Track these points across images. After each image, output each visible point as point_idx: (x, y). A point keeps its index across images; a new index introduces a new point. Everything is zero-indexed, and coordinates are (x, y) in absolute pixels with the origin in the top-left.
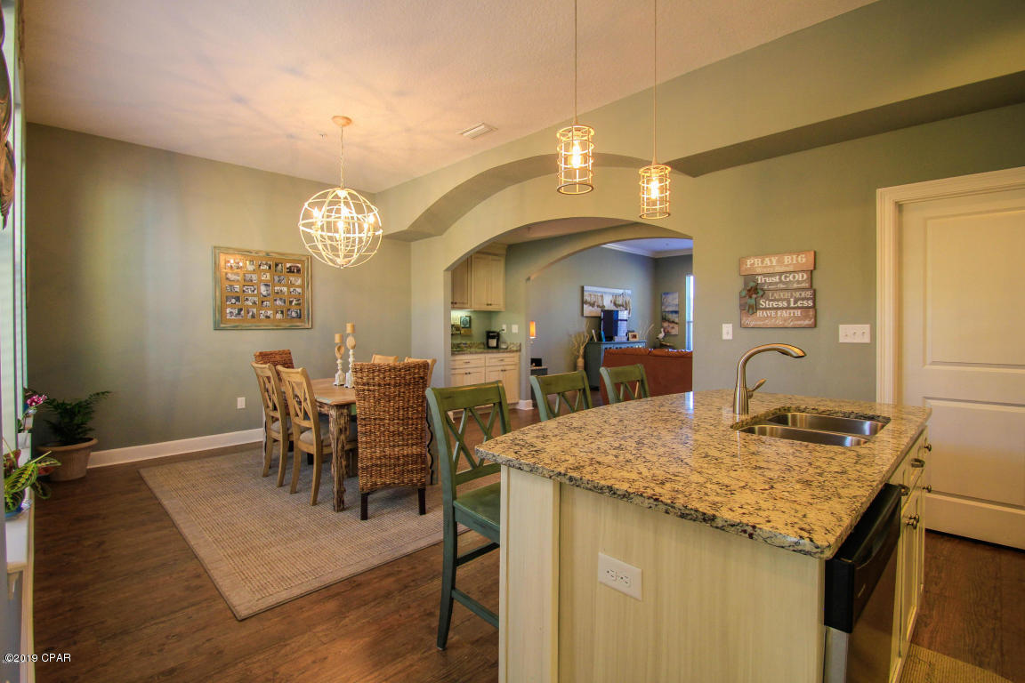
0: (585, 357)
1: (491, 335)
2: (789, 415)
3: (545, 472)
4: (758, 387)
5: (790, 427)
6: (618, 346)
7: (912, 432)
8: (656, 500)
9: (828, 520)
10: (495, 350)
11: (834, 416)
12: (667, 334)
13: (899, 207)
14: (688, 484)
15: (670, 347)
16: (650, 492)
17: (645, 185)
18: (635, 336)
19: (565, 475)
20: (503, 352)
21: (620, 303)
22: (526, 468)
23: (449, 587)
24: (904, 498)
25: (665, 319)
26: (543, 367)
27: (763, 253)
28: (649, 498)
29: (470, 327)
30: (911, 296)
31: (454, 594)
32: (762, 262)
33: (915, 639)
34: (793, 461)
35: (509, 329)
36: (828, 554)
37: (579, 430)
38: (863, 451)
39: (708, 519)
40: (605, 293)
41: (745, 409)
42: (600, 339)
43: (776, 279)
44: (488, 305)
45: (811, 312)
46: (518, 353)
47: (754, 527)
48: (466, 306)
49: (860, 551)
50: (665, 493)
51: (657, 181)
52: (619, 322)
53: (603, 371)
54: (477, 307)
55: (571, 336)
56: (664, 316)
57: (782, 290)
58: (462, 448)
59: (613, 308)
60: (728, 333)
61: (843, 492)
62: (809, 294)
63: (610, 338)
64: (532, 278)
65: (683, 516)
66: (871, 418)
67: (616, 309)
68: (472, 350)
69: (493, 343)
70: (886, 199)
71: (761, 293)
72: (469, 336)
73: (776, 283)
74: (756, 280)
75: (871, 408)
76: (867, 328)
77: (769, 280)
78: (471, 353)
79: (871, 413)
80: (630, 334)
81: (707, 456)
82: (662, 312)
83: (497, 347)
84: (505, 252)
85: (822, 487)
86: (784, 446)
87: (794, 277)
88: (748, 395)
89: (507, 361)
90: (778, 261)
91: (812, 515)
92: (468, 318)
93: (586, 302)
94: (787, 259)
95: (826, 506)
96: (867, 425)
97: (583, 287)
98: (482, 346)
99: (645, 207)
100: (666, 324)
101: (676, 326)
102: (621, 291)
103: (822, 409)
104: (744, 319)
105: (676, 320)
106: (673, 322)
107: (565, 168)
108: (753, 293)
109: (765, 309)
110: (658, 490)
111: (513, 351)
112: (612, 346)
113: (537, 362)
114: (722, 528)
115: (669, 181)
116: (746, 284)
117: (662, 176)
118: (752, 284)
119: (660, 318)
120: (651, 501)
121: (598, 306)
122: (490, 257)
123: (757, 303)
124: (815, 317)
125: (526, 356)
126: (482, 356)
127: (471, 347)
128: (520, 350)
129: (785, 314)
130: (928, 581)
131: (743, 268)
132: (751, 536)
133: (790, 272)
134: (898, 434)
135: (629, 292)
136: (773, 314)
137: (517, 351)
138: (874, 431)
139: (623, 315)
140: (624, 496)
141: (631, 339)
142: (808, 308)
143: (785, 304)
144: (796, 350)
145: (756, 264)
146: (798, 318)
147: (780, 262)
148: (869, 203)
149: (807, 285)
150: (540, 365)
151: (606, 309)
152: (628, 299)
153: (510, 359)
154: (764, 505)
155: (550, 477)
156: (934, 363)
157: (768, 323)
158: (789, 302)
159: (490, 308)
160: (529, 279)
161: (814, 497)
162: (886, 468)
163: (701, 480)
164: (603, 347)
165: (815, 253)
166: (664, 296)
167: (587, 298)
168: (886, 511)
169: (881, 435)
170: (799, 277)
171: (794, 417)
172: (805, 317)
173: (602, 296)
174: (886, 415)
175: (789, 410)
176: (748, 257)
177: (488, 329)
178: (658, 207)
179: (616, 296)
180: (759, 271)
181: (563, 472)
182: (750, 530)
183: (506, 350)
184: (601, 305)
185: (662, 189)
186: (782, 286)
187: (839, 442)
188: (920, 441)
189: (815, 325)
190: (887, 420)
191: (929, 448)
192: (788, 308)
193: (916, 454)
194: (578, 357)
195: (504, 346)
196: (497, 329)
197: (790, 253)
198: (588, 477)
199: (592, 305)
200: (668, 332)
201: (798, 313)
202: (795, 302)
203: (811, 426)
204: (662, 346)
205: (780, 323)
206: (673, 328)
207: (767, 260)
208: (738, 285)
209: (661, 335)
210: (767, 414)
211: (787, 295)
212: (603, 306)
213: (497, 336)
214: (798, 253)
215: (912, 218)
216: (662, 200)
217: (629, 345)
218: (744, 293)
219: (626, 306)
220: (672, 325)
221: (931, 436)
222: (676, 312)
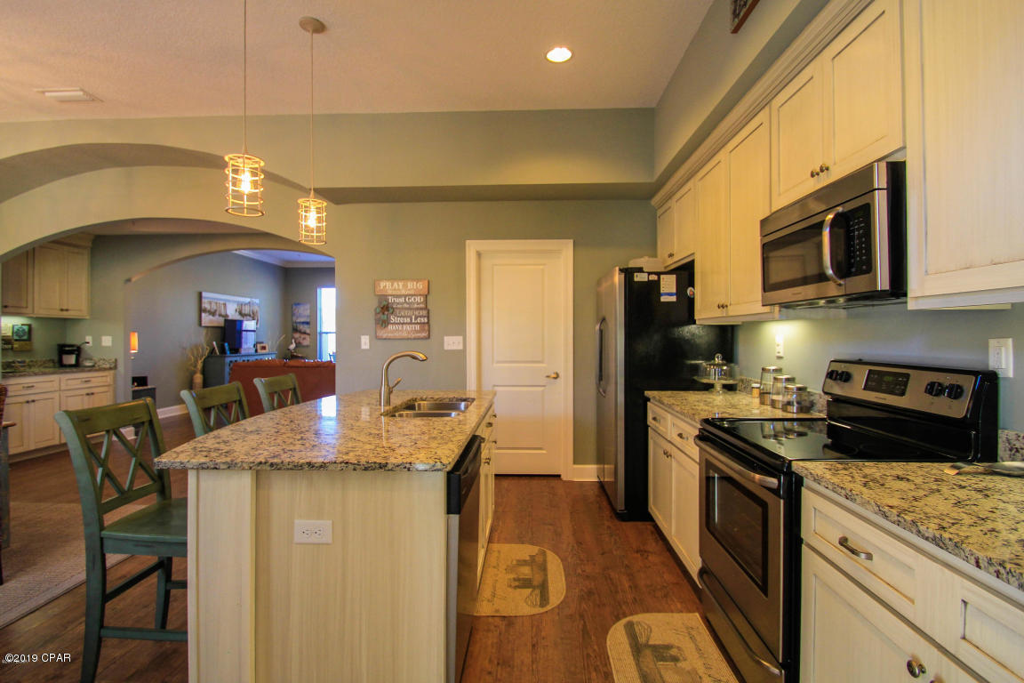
0: (204, 372)
1: (63, 350)
2: (416, 404)
3: (244, 465)
4: (396, 384)
5: (417, 411)
6: (246, 359)
7: (486, 405)
8: (347, 463)
9: (447, 452)
10: (74, 370)
11: (444, 401)
12: (298, 345)
13: (479, 255)
14: (365, 451)
15: (302, 358)
16: (341, 460)
17: (304, 214)
18: (264, 348)
19: (265, 463)
20: (89, 371)
21: (247, 312)
22: (222, 466)
23: (96, 627)
24: (483, 445)
25: (296, 330)
26: (149, 387)
27: (393, 279)
28: (341, 463)
29: (29, 339)
30: (486, 316)
31: (103, 632)
32: (392, 285)
33: (490, 540)
34: (425, 429)
35: (97, 340)
36: (449, 468)
37: (258, 432)
38: (461, 418)
39: (382, 466)
40: (229, 301)
41: (388, 402)
42: (223, 351)
43: (402, 300)
44: (62, 310)
45: (426, 328)
46: (112, 372)
47: (410, 463)
48: (24, 311)
49: (463, 469)
50: (352, 458)
51: (315, 213)
52: (244, 333)
53: (257, 381)
54: (43, 313)
55: (184, 349)
56: (298, 327)
57: (406, 309)
58: (107, 475)
59: (238, 317)
60: (365, 343)
61: (454, 439)
62: (425, 313)
63: (236, 349)
64: (134, 280)
65: (366, 469)
66: (465, 400)
67: (242, 319)
68: (33, 369)
69: (71, 359)
70: (472, 247)
71: (391, 311)
72: (29, 351)
73: (402, 304)
74: (387, 300)
75: (465, 394)
76: (460, 338)
77: (397, 300)
78: (36, 374)
79: (464, 397)
80: (259, 346)
81: (370, 434)
82: (293, 323)
83: (77, 365)
84: (90, 244)
85: (442, 438)
86: (418, 421)
87: (415, 299)
88: (390, 392)
89: (95, 382)
90: (403, 286)
91: (439, 452)
92: (26, 328)
93: (205, 311)
94: (409, 284)
95: (445, 447)
96: (463, 405)
97: (200, 294)
98: (51, 364)
99: (304, 233)
100: (297, 335)
101: (307, 336)
102: (248, 300)
103: (437, 397)
104: (378, 332)
105: (308, 331)
106: (305, 333)
107: (233, 191)
108: (385, 310)
109: (395, 323)
110: (345, 458)
111: (105, 369)
112: (238, 359)
113: (140, 381)
114: (391, 470)
115: (325, 214)
116: (380, 302)
117: (319, 208)
118: (385, 303)
119: (290, 329)
120: (343, 464)
121: (220, 315)
122: (66, 248)
123: (388, 318)
124: (429, 331)
125: (125, 373)
126: (55, 377)
127: (30, 366)
128: (115, 367)
129: (408, 328)
130: (497, 504)
131: (378, 289)
132: (409, 470)
133: (412, 295)
134: (479, 407)
135: (257, 301)
136: (400, 328)
137: (111, 369)
138: (466, 407)
139: (249, 325)
140: (321, 467)
141: (260, 351)
142: (424, 323)
143: (409, 320)
144: (421, 355)
145: (387, 287)
146: (417, 332)
147: (405, 286)
148: (462, 249)
149: (422, 306)
150: (146, 385)
151: (230, 318)
152: (256, 308)
153: (99, 380)
154: (414, 453)
155: (251, 468)
156: (498, 362)
157: (397, 335)
158: (411, 320)
159: (65, 315)
160: (129, 280)
161: (439, 444)
162: (473, 425)
163: (373, 447)
164: (228, 360)
165: (429, 282)
166: (294, 307)
167: (206, 305)
168: (474, 448)
169: (472, 408)
170: (418, 299)
171: (419, 405)
172: (422, 330)
173: (225, 305)
174: (472, 397)
175: (415, 400)
176: (381, 280)
177: (62, 342)
178: (315, 234)
179: (241, 305)
180: (390, 292)
181: (263, 461)
182: (408, 466)
183: (92, 368)
184: (223, 313)
185: (319, 220)
186: (406, 306)
187: (449, 415)
188: (490, 412)
189: (429, 337)
190: (474, 399)
191: (495, 416)
192: (411, 323)
193: (488, 419)
194: (195, 373)
195: (88, 363)
196: (76, 342)
197: (413, 280)
198: (288, 460)
199: (213, 313)
200: (299, 343)
201: (418, 327)
202: (416, 319)
203: (430, 409)
204: (293, 357)
205: (405, 335)
206: (304, 339)
207: (396, 284)
208: (374, 304)
209: (293, 346)
210: (401, 406)
211: (410, 313)
212: (227, 316)
213: (77, 351)
214: (418, 280)
215: (486, 263)
216: (319, 230)
217: (259, 358)
218: (378, 311)
219: (253, 316)
220: (303, 336)
221: (497, 409)
222: (308, 323)
